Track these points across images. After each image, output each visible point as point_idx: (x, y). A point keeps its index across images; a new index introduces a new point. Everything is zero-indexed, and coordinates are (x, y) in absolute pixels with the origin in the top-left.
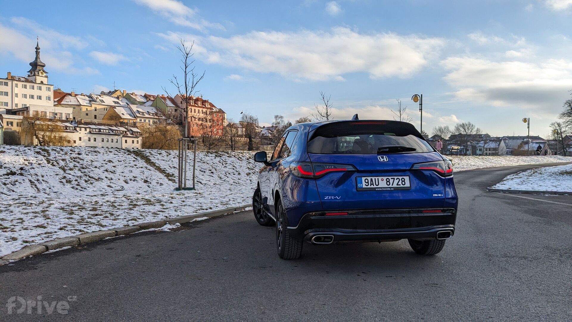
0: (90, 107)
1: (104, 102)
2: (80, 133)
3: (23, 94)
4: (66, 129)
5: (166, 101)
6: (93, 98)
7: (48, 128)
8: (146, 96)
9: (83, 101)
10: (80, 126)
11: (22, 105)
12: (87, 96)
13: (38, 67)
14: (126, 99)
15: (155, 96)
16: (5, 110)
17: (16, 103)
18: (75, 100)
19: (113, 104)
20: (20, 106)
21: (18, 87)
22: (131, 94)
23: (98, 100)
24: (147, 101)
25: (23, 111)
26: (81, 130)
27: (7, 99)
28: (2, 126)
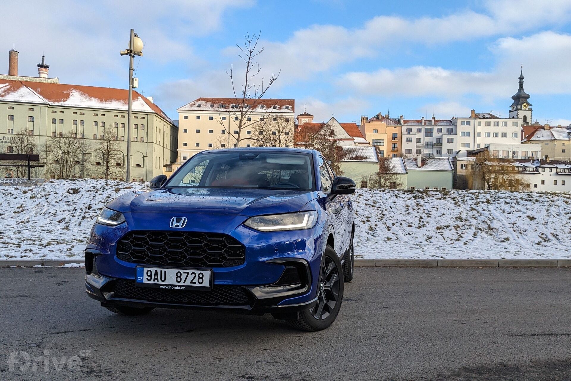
0: (568, 142)
2: (543, 175)
3: (486, 133)
4: (525, 170)
7: (503, 169)
9: (559, 135)
10: (544, 166)
11: (485, 144)
12: (566, 128)
13: (522, 99)
16: (466, 151)
17: (478, 143)
18: (549, 133)
20: (482, 146)
21: (482, 125)
25: (483, 151)
26: (544, 171)
27: (468, 140)
28: (452, 168)
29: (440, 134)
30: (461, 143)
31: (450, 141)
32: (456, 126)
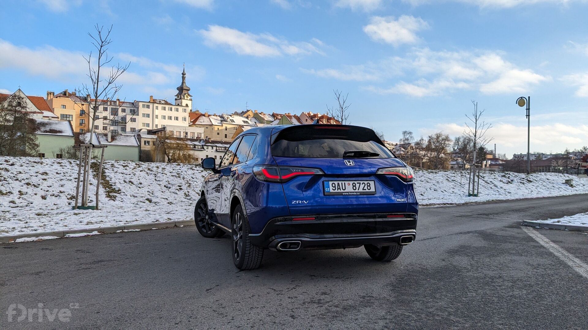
0: (221, 127)
1: (234, 122)
2: (207, 151)
3: (162, 116)
4: (195, 147)
5: (291, 119)
6: (224, 118)
7: (178, 146)
8: (274, 115)
9: (215, 121)
10: (207, 144)
11: (162, 125)
12: (219, 116)
13: (184, 91)
14: (255, 118)
15: (282, 115)
16: (146, 130)
17: (156, 124)
18: (208, 120)
19: (243, 124)
20: (160, 127)
21: (159, 109)
22: (260, 113)
23: (229, 120)
24: (275, 120)
25: (161, 131)
26: (208, 149)
27: (149, 120)
28: (138, 144)
29: (124, 114)
30: (142, 123)
31: (133, 120)
32: (138, 108)
